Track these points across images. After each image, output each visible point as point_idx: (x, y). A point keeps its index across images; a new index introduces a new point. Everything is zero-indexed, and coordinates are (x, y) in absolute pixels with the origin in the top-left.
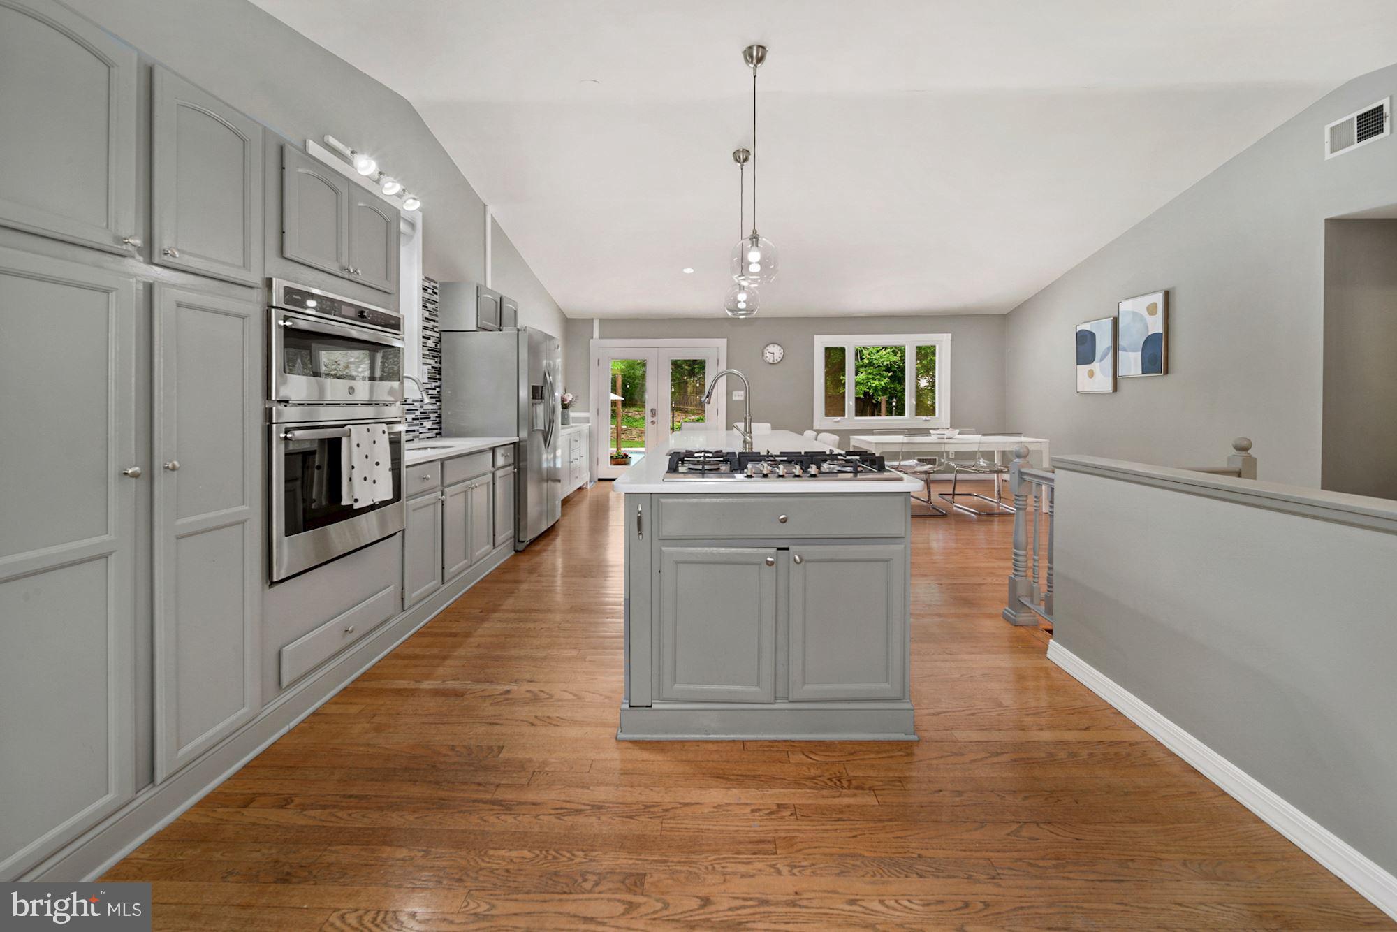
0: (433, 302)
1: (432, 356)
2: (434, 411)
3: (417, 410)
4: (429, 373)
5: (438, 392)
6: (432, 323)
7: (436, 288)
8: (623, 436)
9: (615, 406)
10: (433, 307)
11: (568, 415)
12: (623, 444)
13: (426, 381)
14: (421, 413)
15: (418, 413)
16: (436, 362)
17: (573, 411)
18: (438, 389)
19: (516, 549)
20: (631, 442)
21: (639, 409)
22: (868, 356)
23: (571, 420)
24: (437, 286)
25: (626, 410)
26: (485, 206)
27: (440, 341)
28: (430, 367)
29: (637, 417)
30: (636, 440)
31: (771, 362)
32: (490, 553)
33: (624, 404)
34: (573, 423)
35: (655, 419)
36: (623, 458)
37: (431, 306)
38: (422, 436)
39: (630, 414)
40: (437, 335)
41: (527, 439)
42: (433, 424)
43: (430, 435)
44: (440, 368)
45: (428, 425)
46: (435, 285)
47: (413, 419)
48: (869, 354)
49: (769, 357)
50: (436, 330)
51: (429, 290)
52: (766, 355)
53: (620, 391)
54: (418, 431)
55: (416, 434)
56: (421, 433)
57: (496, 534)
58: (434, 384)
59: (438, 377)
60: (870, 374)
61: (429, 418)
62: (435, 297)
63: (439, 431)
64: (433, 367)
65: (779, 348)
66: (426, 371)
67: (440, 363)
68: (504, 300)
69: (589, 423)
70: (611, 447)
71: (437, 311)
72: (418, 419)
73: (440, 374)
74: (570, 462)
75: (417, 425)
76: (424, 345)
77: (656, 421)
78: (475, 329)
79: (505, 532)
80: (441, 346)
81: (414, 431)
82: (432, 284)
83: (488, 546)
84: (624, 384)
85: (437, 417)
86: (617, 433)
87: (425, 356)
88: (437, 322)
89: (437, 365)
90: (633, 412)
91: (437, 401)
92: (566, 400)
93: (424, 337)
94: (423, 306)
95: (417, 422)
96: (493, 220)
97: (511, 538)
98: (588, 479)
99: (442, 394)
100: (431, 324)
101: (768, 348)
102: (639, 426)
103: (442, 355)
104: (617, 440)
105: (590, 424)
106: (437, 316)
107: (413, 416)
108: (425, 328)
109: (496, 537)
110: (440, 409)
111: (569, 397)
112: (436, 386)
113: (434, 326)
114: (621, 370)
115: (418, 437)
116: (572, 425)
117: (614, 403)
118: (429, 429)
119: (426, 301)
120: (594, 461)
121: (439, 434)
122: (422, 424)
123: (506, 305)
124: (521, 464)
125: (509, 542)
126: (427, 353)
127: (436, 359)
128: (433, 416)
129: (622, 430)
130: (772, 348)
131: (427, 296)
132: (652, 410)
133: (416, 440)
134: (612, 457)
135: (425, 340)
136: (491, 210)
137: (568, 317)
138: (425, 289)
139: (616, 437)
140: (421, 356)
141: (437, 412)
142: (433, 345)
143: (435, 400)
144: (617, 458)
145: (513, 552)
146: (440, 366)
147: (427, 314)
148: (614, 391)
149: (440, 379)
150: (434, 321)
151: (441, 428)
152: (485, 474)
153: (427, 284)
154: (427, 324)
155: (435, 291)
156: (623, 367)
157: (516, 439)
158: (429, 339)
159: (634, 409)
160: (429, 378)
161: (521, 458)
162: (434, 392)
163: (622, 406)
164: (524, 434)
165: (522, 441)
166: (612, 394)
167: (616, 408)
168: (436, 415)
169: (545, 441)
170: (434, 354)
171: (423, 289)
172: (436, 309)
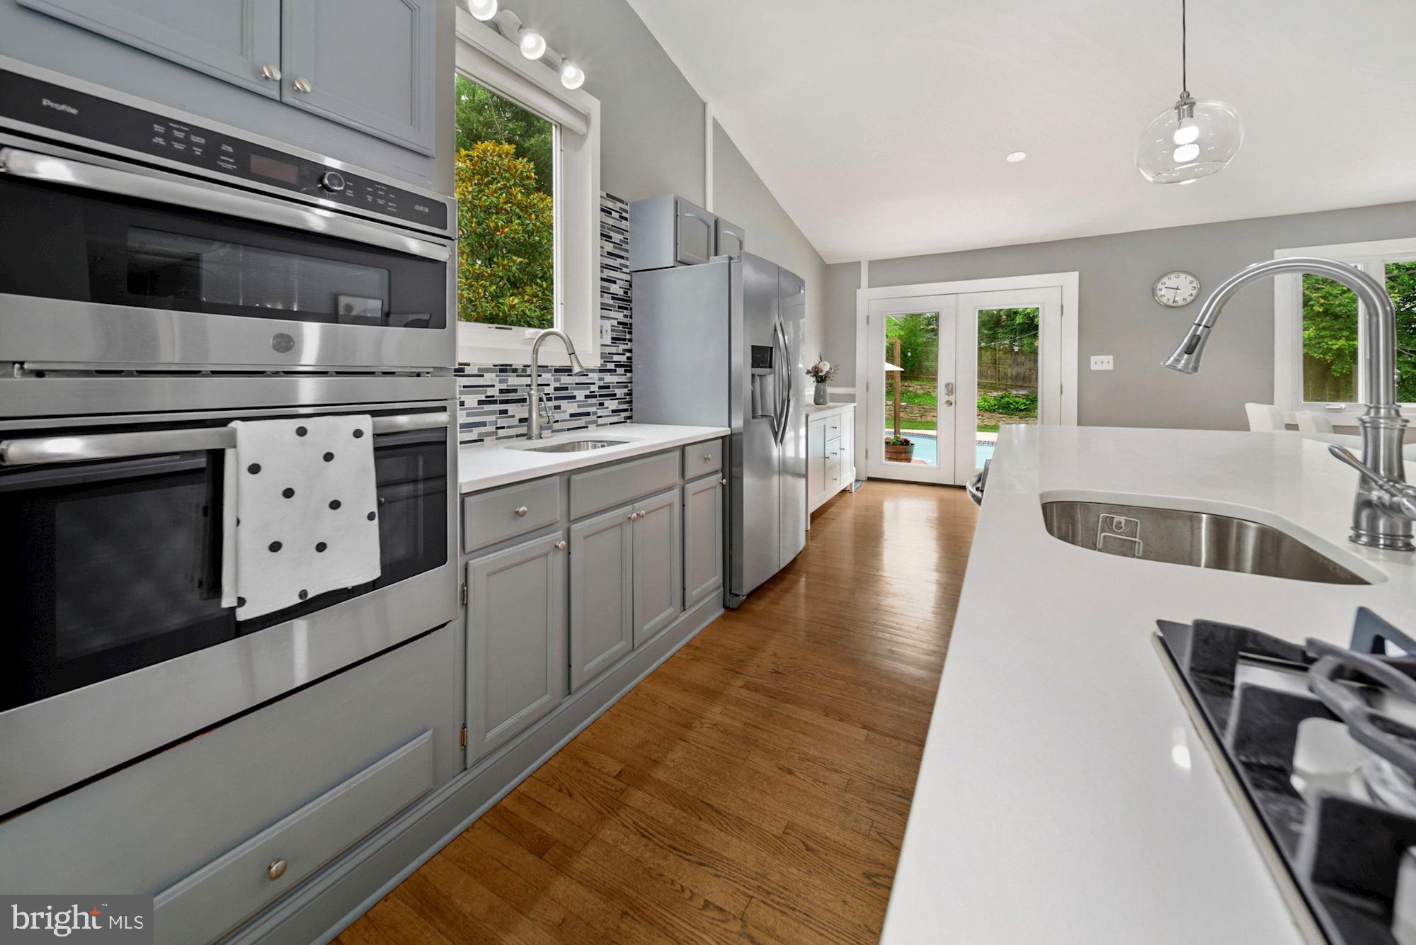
0: (621, 231)
1: (619, 307)
2: (621, 385)
3: (594, 384)
4: (612, 331)
5: (628, 358)
6: (619, 260)
7: (626, 212)
8: (902, 415)
9: (893, 379)
10: (621, 237)
11: (824, 391)
12: (902, 424)
13: (609, 342)
14: (600, 387)
15: (594, 388)
16: (626, 316)
17: (829, 386)
18: (628, 354)
19: (728, 605)
20: (913, 423)
21: (922, 383)
22: (1322, 301)
23: (828, 398)
24: (628, 208)
25: (906, 384)
26: (704, 105)
27: (631, 286)
28: (615, 323)
29: (920, 392)
30: (919, 419)
31: (1170, 303)
32: (676, 618)
33: (904, 376)
34: (831, 402)
35: (952, 398)
36: (902, 444)
37: (617, 237)
38: (600, 421)
39: (911, 389)
40: (628, 278)
41: (742, 430)
42: (619, 403)
43: (615, 419)
44: (631, 324)
45: (612, 405)
46: (624, 206)
47: (586, 397)
48: (1324, 297)
49: (1165, 295)
50: (624, 270)
51: (613, 212)
52: (1159, 293)
53: (898, 359)
54: (595, 413)
55: (593, 418)
56: (601, 417)
57: (687, 587)
58: (622, 347)
59: (628, 336)
60: (1324, 328)
61: (615, 395)
62: (624, 224)
63: (629, 413)
64: (619, 323)
65: (1190, 278)
66: (609, 329)
67: (631, 317)
68: (721, 226)
69: (854, 402)
70: (886, 428)
71: (627, 243)
72: (595, 397)
73: (630, 333)
74: (825, 458)
75: (593, 405)
76: (604, 291)
77: (953, 401)
78: (672, 265)
79: (706, 582)
80: (631, 294)
81: (588, 414)
82: (619, 204)
83: (670, 610)
84: (904, 354)
85: (626, 394)
86: (895, 411)
87: (604, 307)
88: (627, 259)
89: (627, 320)
90: (914, 386)
91: (626, 371)
92: (822, 371)
93: (603, 279)
94: (602, 235)
95: (594, 401)
96: (716, 125)
97: (719, 587)
98: (853, 479)
99: (633, 360)
100: (617, 262)
101: (1165, 280)
102: (922, 403)
103: (633, 305)
104: (896, 420)
105: (855, 404)
106: (627, 251)
107: (587, 393)
108: (605, 267)
109: (687, 591)
110: (631, 382)
111: (826, 367)
112: (624, 350)
113: (621, 264)
114: (900, 337)
115: (595, 422)
116: (830, 404)
117: (890, 375)
118: (613, 411)
119: (608, 229)
120: (862, 453)
121: (630, 418)
122: (601, 404)
123: (725, 232)
124: (735, 470)
125: (711, 597)
126: (611, 302)
127: (626, 312)
128: (620, 392)
129: (901, 407)
130: (1171, 281)
131: (611, 222)
132: (947, 385)
133: (592, 427)
134: (887, 443)
135: (606, 284)
136: (712, 111)
137: (827, 263)
138: (606, 211)
139: (893, 415)
140: (599, 306)
141: (627, 387)
142: (621, 292)
143: (623, 369)
144: (894, 444)
145: (722, 611)
146: (631, 321)
147: (609, 247)
148: (890, 359)
149: (630, 340)
150: (622, 257)
151: (631, 410)
152: (670, 489)
153: (610, 204)
154: (611, 262)
155: (624, 214)
156: (902, 333)
157: (725, 431)
158: (615, 282)
159: (916, 383)
160: (613, 339)
161: (735, 461)
162: (623, 359)
163: (902, 379)
164: (738, 423)
165: (735, 434)
166: (887, 363)
167: (893, 381)
168: (626, 391)
169: (776, 434)
170: (622, 304)
171: (602, 210)
172: (625, 241)
